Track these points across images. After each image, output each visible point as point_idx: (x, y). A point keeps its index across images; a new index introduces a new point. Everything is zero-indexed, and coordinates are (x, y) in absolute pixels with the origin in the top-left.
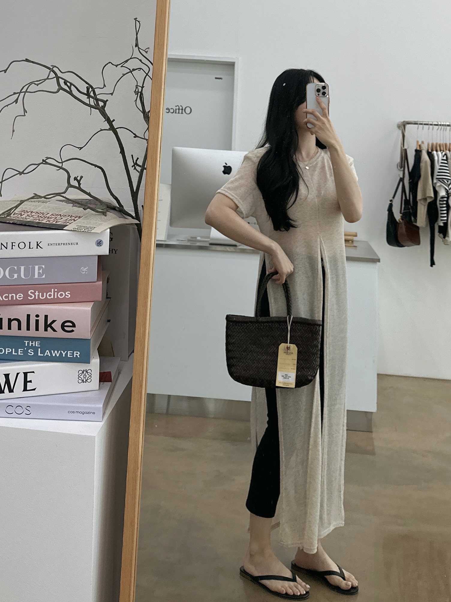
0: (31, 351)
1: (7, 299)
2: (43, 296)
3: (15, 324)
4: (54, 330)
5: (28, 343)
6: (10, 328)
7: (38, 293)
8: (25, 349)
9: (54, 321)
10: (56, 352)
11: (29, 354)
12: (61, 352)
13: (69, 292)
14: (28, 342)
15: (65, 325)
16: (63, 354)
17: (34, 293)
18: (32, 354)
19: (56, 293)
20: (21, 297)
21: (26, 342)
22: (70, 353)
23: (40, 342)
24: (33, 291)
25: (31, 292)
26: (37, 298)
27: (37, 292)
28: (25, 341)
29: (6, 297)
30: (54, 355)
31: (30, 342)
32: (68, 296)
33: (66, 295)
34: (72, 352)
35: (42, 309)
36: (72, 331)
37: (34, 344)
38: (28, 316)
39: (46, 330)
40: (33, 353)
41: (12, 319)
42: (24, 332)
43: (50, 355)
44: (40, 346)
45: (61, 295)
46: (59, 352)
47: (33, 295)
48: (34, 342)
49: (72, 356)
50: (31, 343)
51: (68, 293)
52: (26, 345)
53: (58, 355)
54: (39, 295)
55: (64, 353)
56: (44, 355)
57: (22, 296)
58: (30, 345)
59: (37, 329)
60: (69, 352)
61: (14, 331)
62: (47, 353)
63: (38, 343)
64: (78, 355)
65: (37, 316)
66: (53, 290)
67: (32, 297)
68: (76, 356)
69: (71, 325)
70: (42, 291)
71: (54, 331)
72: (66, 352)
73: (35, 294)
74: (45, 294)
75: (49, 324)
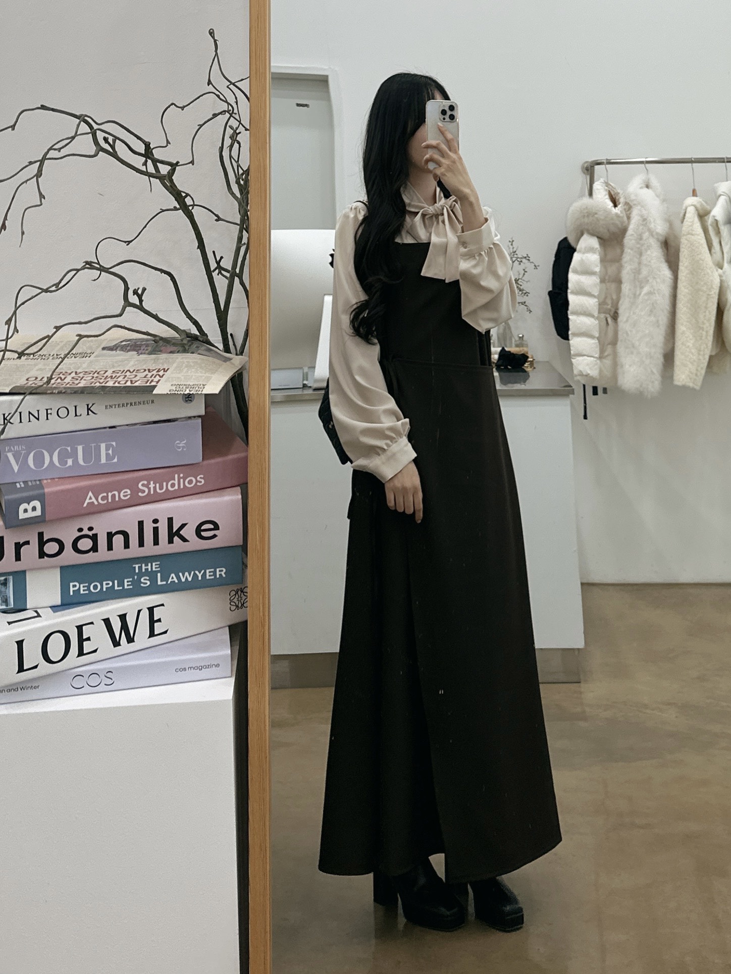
0: (144, 579)
1: (106, 502)
2: (161, 488)
3: (118, 540)
4: (184, 540)
5: (140, 568)
6: (110, 548)
7: (153, 484)
8: (136, 577)
9: (183, 526)
10: (187, 574)
11: (142, 585)
12: (195, 574)
13: (202, 476)
14: (140, 565)
15: (202, 528)
16: (198, 577)
17: (147, 486)
18: (146, 583)
19: (182, 480)
20: (126, 496)
21: (137, 566)
22: (210, 572)
23: (159, 563)
24: (145, 482)
25: (143, 485)
26: (152, 492)
27: (152, 482)
28: (134, 566)
29: (103, 499)
30: (183, 580)
31: (143, 565)
32: (201, 482)
33: (197, 481)
34: (213, 570)
35: (162, 510)
36: (215, 536)
37: (149, 567)
38: (141, 524)
39: (171, 541)
40: (149, 583)
41: (113, 533)
42: (135, 550)
43: (176, 581)
44: (159, 569)
45: (190, 482)
46: (192, 573)
47: (145, 488)
48: (150, 564)
49: (213, 577)
50: (145, 566)
51: (201, 478)
52: (137, 571)
53: (190, 579)
54: (155, 488)
55: (200, 573)
56: (167, 582)
57: (129, 492)
58: (144, 570)
59: (156, 542)
60: (208, 571)
61: (119, 551)
62: (173, 578)
63: (156, 565)
64: (223, 573)
65: (156, 521)
66: (176, 476)
67: (144, 492)
68: (220, 575)
69: (211, 526)
70: (159, 481)
71: (184, 542)
72: (203, 571)
73: (150, 486)
74: (165, 484)
75: (175, 532)
